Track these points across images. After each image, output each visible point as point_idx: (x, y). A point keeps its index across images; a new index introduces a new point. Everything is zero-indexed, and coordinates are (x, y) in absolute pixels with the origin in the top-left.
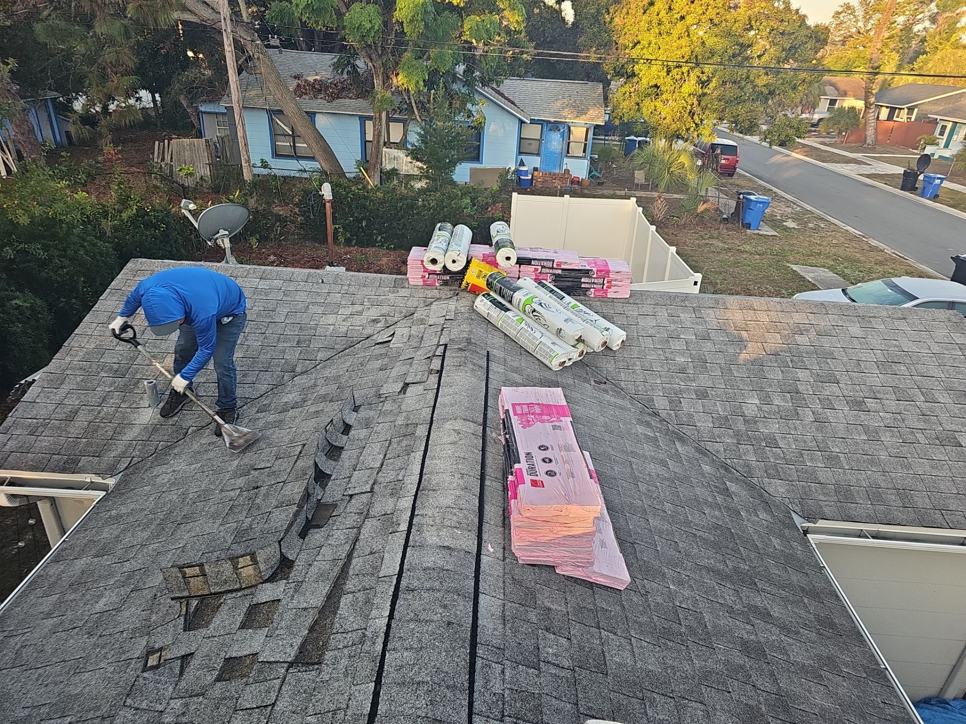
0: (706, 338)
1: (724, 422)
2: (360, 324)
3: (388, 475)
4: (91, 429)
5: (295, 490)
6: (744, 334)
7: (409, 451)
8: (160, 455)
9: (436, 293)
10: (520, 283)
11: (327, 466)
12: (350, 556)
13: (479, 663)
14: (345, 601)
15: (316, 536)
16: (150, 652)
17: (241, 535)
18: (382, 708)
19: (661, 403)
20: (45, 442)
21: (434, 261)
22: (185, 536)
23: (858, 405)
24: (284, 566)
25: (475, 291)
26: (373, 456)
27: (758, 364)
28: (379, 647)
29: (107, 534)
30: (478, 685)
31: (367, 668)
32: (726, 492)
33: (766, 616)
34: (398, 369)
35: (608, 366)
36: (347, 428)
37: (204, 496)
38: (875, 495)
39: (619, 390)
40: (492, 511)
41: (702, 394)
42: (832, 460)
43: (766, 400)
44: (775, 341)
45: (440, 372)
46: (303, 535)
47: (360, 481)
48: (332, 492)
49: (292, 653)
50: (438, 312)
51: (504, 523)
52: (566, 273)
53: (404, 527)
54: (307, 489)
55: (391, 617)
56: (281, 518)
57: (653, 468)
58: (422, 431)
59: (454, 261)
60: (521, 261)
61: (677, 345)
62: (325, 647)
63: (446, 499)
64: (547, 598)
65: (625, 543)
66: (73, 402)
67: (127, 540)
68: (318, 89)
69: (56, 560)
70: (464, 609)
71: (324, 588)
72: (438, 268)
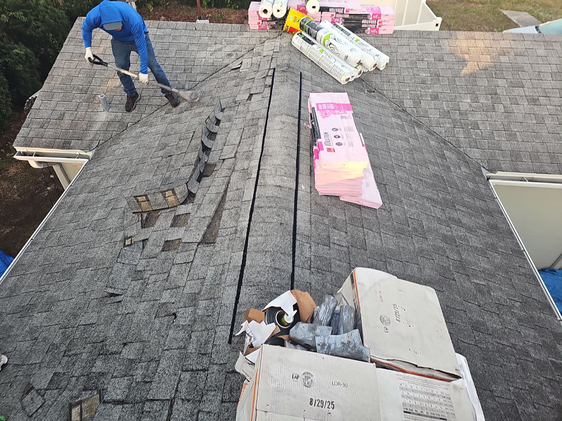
0: (441, 60)
1: (446, 114)
2: (220, 57)
3: (244, 148)
4: (74, 125)
5: (192, 157)
6: (466, 57)
7: (255, 134)
8: (115, 139)
9: (267, 34)
10: (322, 25)
11: (208, 143)
12: (226, 191)
13: (297, 243)
14: (225, 213)
15: (206, 181)
16: (126, 238)
17: (165, 181)
18: (248, 263)
19: (408, 104)
20: (50, 132)
21: (265, 11)
22: (135, 182)
23: (534, 101)
24: (191, 196)
25: (292, 31)
26: (234, 137)
27: (473, 76)
28: (245, 235)
29: (94, 181)
30: (297, 253)
31: (239, 245)
32: (443, 156)
33: (459, 222)
34: (245, 85)
35: (376, 80)
36: (218, 122)
37: (142, 160)
38: (535, 156)
39: (381, 95)
40: (304, 168)
41: (435, 97)
42: (512, 136)
43: (475, 100)
44: (486, 60)
45: (271, 86)
46: (199, 180)
47: (228, 151)
48: (213, 158)
49: (199, 238)
50: (269, 47)
51: (311, 173)
52: (352, 17)
53: (254, 175)
54: (198, 156)
55: (250, 220)
56: (186, 172)
57: (400, 143)
58: (262, 122)
59: (278, 11)
60: (323, 9)
61: (420, 65)
62: (216, 235)
63: (277, 161)
64: (334, 212)
65: (381, 184)
66: (61, 108)
67: (104, 184)
69: (69, 194)
70: (289, 217)
71: (214, 208)
72: (268, 16)
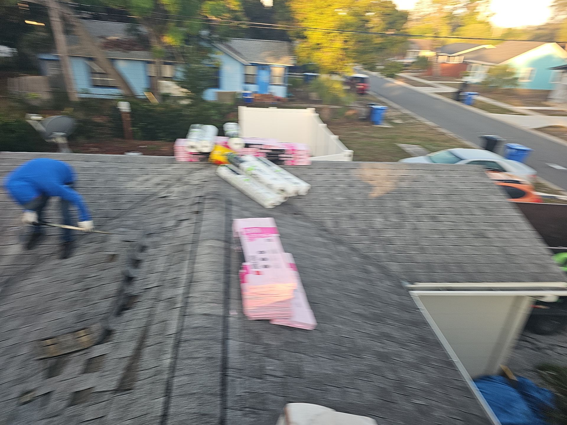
0: (351, 186)
1: (363, 232)
5: (113, 288)
6: (372, 183)
9: (196, 166)
10: (244, 158)
11: (133, 272)
14: (147, 351)
15: (127, 314)
17: (80, 317)
19: (329, 224)
21: (192, 147)
23: (433, 218)
25: (218, 163)
27: (380, 199)
32: (367, 272)
33: (389, 337)
34: (174, 212)
35: (298, 204)
36: (144, 249)
38: (445, 267)
40: (233, 291)
41: (352, 217)
42: (422, 250)
43: (386, 218)
44: (389, 186)
46: (119, 314)
47: (153, 280)
48: (135, 289)
50: (198, 177)
51: (240, 298)
52: (273, 152)
56: (105, 306)
58: (189, 248)
60: (247, 146)
63: (205, 287)
65: (313, 303)
68: (117, 45)
